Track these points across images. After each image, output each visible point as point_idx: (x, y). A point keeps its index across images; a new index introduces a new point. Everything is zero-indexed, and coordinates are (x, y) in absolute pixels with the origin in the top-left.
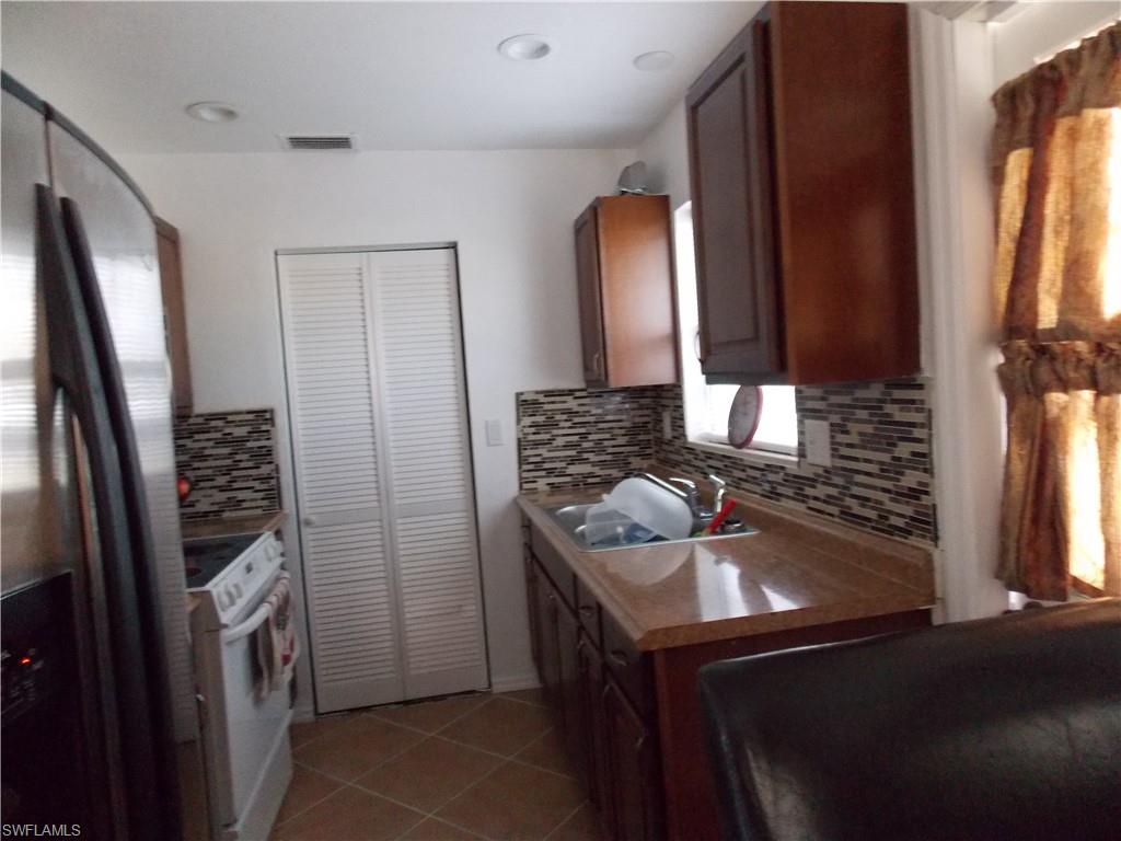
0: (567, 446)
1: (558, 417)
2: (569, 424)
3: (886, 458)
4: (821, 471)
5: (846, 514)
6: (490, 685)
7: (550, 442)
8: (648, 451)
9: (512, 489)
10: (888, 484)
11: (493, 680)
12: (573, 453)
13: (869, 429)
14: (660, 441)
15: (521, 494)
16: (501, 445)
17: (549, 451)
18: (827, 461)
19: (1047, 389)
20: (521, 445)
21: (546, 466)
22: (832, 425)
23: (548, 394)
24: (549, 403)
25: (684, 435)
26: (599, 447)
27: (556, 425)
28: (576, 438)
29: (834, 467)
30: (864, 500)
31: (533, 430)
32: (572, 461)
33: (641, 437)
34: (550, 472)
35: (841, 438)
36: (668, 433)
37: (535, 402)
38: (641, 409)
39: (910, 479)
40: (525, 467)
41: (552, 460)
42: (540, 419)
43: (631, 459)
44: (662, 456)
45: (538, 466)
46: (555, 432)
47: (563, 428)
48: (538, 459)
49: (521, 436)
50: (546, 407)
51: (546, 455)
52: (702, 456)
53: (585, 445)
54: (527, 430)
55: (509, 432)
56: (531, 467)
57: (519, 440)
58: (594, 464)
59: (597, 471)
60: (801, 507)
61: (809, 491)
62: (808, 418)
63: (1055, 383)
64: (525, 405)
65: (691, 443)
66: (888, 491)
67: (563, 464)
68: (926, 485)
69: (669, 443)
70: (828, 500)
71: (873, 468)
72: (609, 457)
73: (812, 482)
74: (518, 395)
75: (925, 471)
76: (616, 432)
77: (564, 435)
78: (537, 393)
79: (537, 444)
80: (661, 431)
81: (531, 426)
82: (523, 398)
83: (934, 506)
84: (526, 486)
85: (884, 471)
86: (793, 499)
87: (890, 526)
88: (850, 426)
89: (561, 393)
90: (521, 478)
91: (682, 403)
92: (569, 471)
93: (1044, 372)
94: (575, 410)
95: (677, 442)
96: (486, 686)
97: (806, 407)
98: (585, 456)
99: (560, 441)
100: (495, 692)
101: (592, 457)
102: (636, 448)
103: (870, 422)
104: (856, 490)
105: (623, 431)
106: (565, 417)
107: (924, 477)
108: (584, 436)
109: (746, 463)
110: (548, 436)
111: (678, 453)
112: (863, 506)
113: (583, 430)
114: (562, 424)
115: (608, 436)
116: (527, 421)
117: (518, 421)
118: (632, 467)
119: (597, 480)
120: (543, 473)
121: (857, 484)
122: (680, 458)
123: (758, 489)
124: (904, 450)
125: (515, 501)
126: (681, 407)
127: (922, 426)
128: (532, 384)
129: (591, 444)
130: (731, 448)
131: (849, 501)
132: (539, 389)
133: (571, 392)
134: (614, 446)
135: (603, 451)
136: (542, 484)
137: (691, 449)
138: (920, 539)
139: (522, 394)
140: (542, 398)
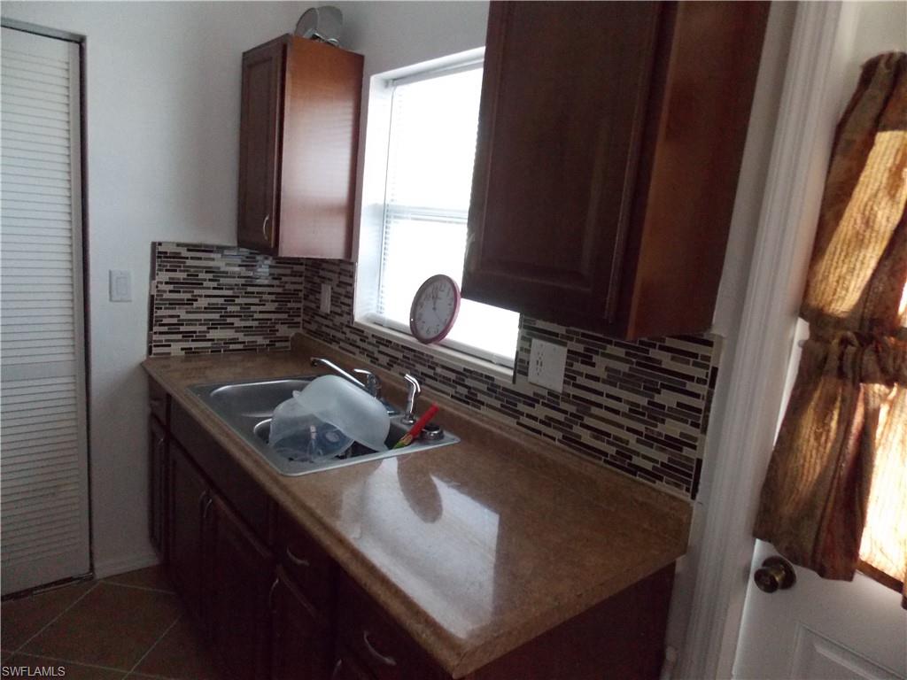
0: (208, 309)
1: (202, 276)
2: (215, 284)
3: (643, 401)
4: (545, 393)
5: (571, 440)
6: (92, 568)
7: (190, 302)
8: (296, 320)
9: (140, 353)
10: (641, 427)
11: (96, 565)
12: (216, 316)
13: (624, 367)
14: (314, 312)
15: (148, 358)
16: (130, 301)
17: (187, 312)
18: (558, 387)
19: (867, 379)
20: (153, 304)
21: (182, 329)
22: (569, 351)
23: (192, 248)
24: (192, 258)
25: (350, 313)
26: (245, 312)
27: (199, 284)
28: (221, 301)
29: (566, 395)
30: (599, 434)
31: (171, 287)
32: (214, 325)
33: (289, 305)
34: (187, 336)
35: (578, 366)
36: (326, 306)
37: (176, 256)
38: (295, 276)
39: (672, 428)
40: (156, 329)
41: (191, 322)
42: (181, 276)
43: (277, 327)
44: (313, 327)
45: (173, 329)
46: (196, 292)
47: (209, 288)
48: (175, 321)
49: (154, 293)
50: (189, 262)
51: (183, 316)
52: (374, 341)
53: (230, 308)
54: (163, 287)
55: (140, 287)
56: (165, 329)
57: (152, 297)
58: (238, 329)
59: (241, 337)
60: (511, 422)
61: (521, 407)
62: (536, 337)
63: (878, 374)
64: (161, 257)
65: (357, 324)
66: (639, 433)
67: (204, 328)
68: (695, 439)
69: (326, 317)
70: (548, 422)
71: (624, 408)
72: (255, 324)
73: (532, 401)
74: (154, 245)
75: (695, 425)
76: (265, 297)
77: (206, 296)
78: (178, 245)
79: (173, 304)
80: (318, 301)
81: (167, 283)
82: (161, 249)
83: (699, 462)
84: (155, 350)
85: (635, 411)
86: (500, 411)
87: (630, 465)
88: (596, 359)
89: (208, 249)
90: (150, 341)
91: (354, 281)
92: (209, 336)
93: (869, 360)
94: (222, 270)
95: (338, 320)
96: (88, 571)
97: (537, 326)
98: (229, 320)
99: (202, 303)
100: (98, 577)
101: (237, 322)
102: (285, 316)
103: (627, 362)
104: (588, 421)
105: (273, 297)
106: (210, 276)
107: (694, 432)
108: (230, 300)
109: (437, 361)
110: (189, 296)
111: (335, 328)
112: (596, 438)
113: (230, 293)
114: (206, 284)
115: (256, 301)
116: (164, 276)
117: (153, 276)
118: (278, 334)
119: (241, 346)
120: (180, 337)
121: (592, 416)
122: (339, 335)
123: (451, 391)
124: (668, 399)
125: (142, 365)
126: (351, 285)
127: (700, 381)
128: (174, 234)
129: (237, 308)
130: (413, 340)
131: (577, 429)
132: (183, 240)
133: (220, 249)
134: (260, 312)
135: (250, 317)
136: (176, 349)
137: (359, 331)
138: (673, 487)
139: (160, 244)
140: (184, 253)
